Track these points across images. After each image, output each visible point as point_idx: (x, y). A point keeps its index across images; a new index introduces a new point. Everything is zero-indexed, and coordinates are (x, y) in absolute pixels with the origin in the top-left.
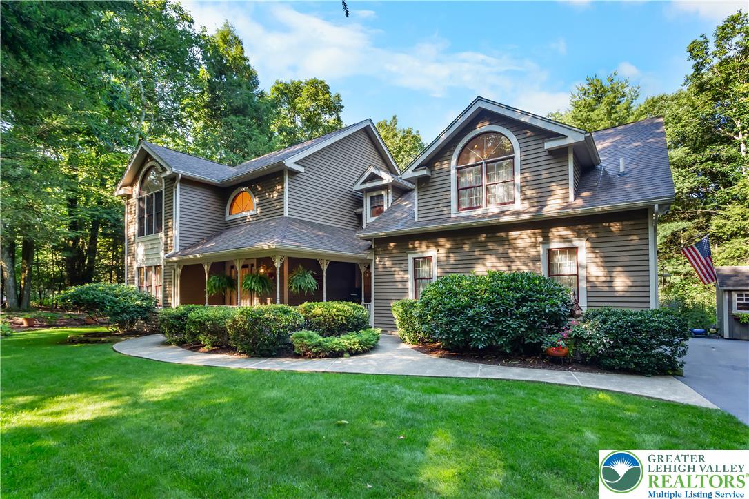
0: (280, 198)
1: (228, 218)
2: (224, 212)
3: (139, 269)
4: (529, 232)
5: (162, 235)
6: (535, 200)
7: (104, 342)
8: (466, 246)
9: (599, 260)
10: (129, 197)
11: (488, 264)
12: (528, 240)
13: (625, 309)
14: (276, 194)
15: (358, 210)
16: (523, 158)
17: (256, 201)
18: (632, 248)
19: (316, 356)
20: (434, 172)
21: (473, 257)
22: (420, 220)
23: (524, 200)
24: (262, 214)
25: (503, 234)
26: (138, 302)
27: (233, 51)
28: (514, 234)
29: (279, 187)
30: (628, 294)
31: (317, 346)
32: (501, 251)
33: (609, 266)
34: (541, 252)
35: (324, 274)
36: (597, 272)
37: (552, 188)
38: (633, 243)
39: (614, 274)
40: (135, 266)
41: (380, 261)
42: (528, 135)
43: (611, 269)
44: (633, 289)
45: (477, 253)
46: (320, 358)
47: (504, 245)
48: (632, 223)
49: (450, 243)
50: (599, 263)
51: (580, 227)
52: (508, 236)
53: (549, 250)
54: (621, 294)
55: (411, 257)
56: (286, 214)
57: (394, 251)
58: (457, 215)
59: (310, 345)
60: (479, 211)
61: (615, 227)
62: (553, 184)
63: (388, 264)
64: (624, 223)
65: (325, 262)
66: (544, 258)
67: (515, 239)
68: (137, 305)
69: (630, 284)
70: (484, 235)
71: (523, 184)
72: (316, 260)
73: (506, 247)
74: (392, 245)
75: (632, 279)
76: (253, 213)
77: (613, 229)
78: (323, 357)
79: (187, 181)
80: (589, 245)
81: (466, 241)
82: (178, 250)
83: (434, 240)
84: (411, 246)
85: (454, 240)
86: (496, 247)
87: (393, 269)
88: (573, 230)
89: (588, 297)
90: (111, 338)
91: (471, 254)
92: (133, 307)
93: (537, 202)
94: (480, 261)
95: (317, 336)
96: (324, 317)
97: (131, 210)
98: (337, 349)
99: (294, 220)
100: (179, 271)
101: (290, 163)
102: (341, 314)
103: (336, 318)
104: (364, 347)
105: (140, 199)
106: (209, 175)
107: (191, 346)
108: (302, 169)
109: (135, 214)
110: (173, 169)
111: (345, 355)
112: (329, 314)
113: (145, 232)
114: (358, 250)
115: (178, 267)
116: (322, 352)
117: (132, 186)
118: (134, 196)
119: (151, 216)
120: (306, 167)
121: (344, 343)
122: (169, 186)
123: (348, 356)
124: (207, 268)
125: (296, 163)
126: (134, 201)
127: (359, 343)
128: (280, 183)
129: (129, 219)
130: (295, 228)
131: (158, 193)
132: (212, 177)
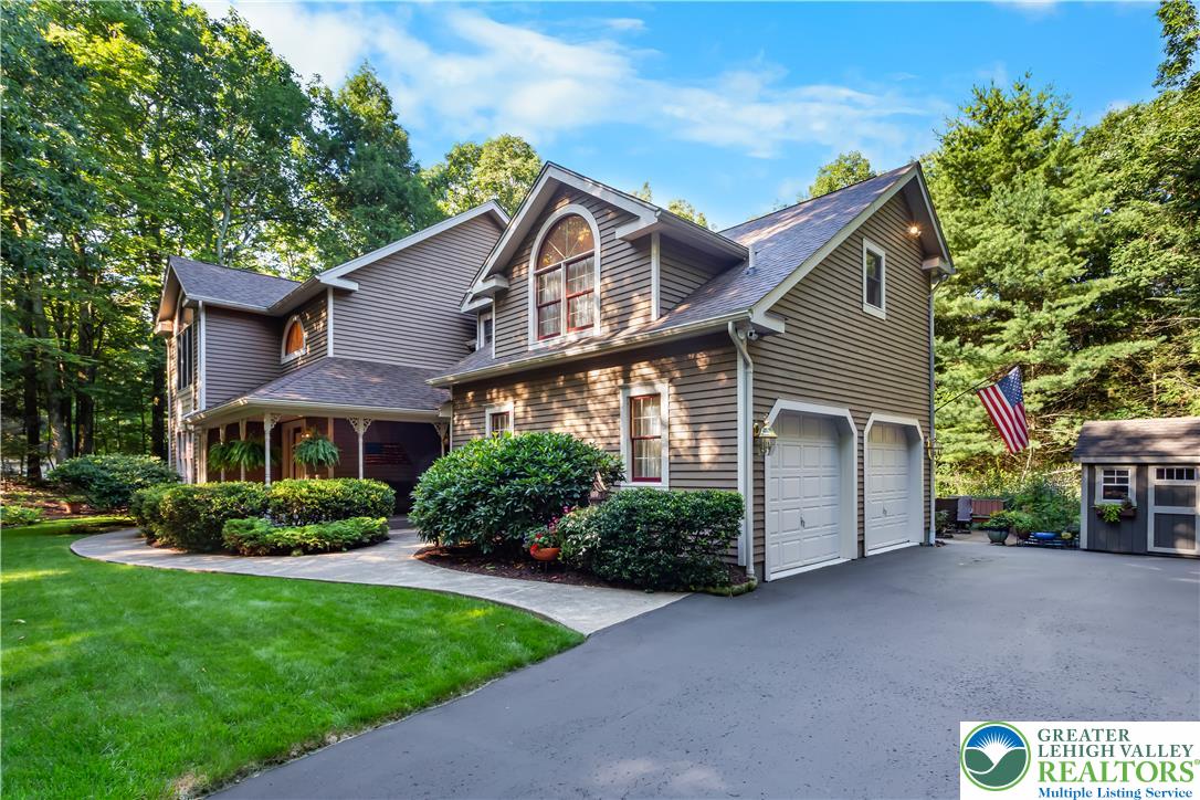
0: (325, 331)
1: (285, 359)
2: (280, 353)
3: (179, 434)
4: (609, 370)
5: (192, 387)
6: (616, 320)
8: (544, 395)
9: (683, 413)
10: (171, 334)
11: (567, 423)
12: (608, 384)
13: (710, 490)
14: (321, 324)
15: (470, 343)
16: (604, 254)
17: (306, 335)
18: (720, 393)
19: (253, 552)
20: (512, 282)
21: (551, 412)
22: (498, 355)
23: (604, 320)
24: (310, 354)
25: (581, 375)
26: (139, 480)
27: (373, 104)
28: (594, 374)
29: (324, 314)
30: (715, 467)
31: (251, 539)
32: (579, 402)
33: (694, 425)
34: (621, 402)
35: (361, 440)
36: (681, 433)
37: (635, 300)
38: (721, 384)
39: (700, 435)
40: (176, 431)
41: (458, 420)
42: (610, 217)
43: (696, 428)
44: (721, 459)
45: (555, 405)
46: (259, 555)
47: (582, 392)
48: (720, 352)
49: (527, 390)
50: (684, 418)
51: (663, 360)
52: (586, 377)
53: (631, 398)
54: (707, 467)
55: (488, 412)
56: (331, 354)
57: (472, 405)
58: (535, 348)
59: (241, 537)
60: (557, 340)
61: (702, 360)
62: (635, 294)
63: (467, 424)
64: (713, 353)
65: (361, 423)
66: (624, 412)
67: (594, 382)
69: (717, 450)
70: (562, 377)
71: (604, 295)
72: (345, 419)
73: (585, 395)
74: (470, 394)
75: (719, 442)
76: (302, 352)
77: (699, 363)
78: (263, 555)
80: (673, 390)
81: (544, 388)
82: (204, 408)
83: (510, 387)
84: (488, 397)
85: (532, 386)
86: (575, 396)
87: (471, 432)
88: (655, 366)
89: (670, 472)
91: (548, 406)
93: (619, 323)
94: (558, 418)
95: (261, 525)
96: (286, 500)
97: (173, 352)
98: (279, 544)
99: (342, 362)
100: (205, 437)
101: (331, 278)
102: (312, 495)
103: (304, 501)
104: (328, 543)
105: (179, 338)
106: (253, 300)
107: (151, 539)
108: (353, 286)
109: (176, 359)
110: (190, 295)
111: (294, 553)
112: (294, 496)
113: (182, 384)
114: (429, 405)
115: (204, 430)
116: (259, 547)
117: (172, 319)
118: (175, 334)
119: (185, 360)
120: (362, 283)
121: (293, 535)
122: (197, 319)
123: (299, 555)
124: (222, 432)
125: (343, 277)
126: (174, 340)
127: (320, 536)
128: (325, 307)
129: (171, 365)
130: (328, 373)
131: (189, 328)
132: (257, 303)
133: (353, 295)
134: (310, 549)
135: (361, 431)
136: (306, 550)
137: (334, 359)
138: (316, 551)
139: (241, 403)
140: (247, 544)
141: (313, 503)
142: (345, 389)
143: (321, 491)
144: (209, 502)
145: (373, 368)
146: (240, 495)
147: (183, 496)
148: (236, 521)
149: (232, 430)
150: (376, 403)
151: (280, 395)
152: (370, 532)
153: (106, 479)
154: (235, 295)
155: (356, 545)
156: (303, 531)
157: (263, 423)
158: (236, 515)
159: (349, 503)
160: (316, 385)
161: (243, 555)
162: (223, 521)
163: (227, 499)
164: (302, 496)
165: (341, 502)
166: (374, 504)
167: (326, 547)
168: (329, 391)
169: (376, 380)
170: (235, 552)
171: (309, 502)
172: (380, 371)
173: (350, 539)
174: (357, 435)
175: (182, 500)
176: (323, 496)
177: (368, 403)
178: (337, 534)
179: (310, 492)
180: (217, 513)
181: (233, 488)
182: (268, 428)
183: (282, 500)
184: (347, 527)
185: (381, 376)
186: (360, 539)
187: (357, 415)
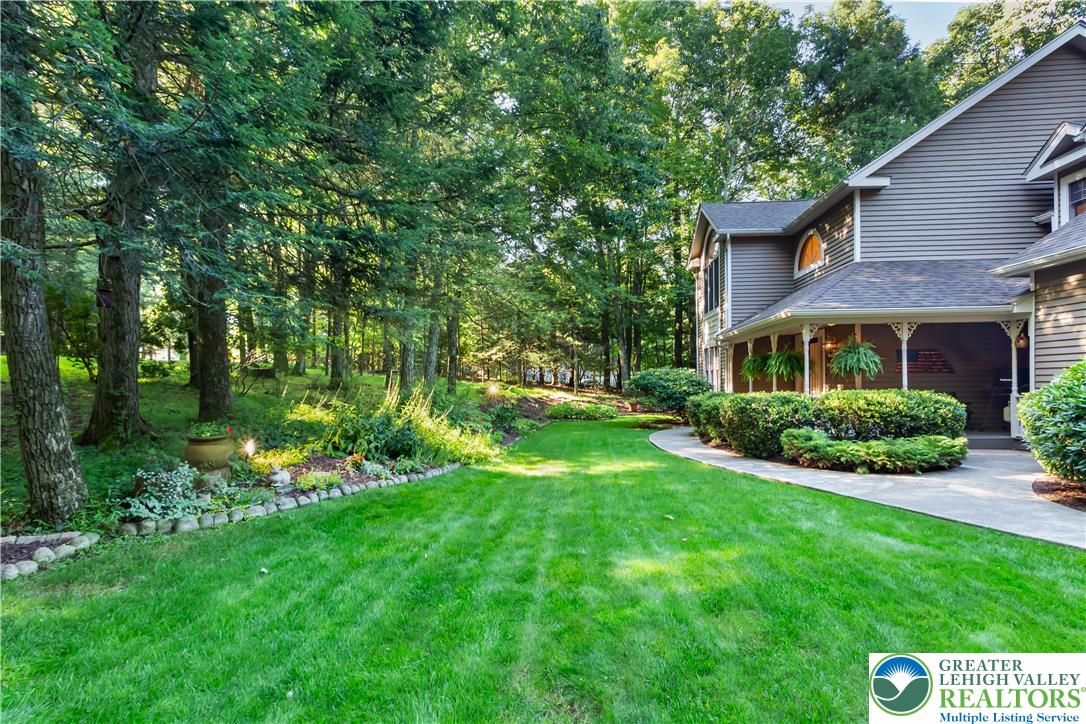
0: (850, 237)
1: (798, 274)
2: (793, 269)
3: (706, 350)
5: (719, 309)
7: (660, 429)
10: (698, 269)
14: (845, 231)
15: (1042, 218)
17: (824, 246)
19: (813, 464)
24: (832, 263)
26: (685, 388)
29: (848, 220)
31: (811, 451)
35: (904, 347)
40: (704, 347)
41: (1047, 314)
46: (818, 467)
56: (858, 258)
57: (1080, 293)
59: (801, 448)
63: (1067, 319)
65: (906, 327)
68: (685, 391)
74: (1073, 278)
76: (820, 263)
78: (823, 468)
79: (739, 240)
82: (730, 327)
87: (1077, 328)
90: (666, 425)
92: (680, 393)
95: (819, 437)
96: (842, 411)
97: (700, 284)
98: (842, 459)
99: (871, 265)
100: (731, 351)
101: (859, 179)
102: (872, 408)
103: (862, 414)
104: (899, 463)
105: (705, 271)
106: (769, 224)
107: (706, 439)
108: (884, 182)
109: (703, 289)
110: (721, 231)
111: (859, 470)
112: (850, 408)
113: (709, 308)
114: (994, 299)
115: (730, 345)
116: (820, 460)
117: (699, 256)
118: (702, 268)
119: (712, 289)
120: (894, 176)
121: (857, 451)
122: (723, 250)
123: (864, 473)
124: (750, 346)
125: (873, 175)
126: (701, 273)
127: (889, 455)
128: (851, 213)
129: (699, 295)
130: (859, 278)
131: (716, 261)
132: (773, 226)
133: (883, 192)
134: (877, 467)
135: (905, 336)
136: (871, 468)
137: (862, 264)
138: (884, 470)
139: (784, 316)
140: (807, 456)
141: (872, 416)
142: (884, 292)
143: (881, 404)
144: (766, 411)
145: (908, 267)
146: (792, 406)
147: (743, 405)
148: (795, 431)
149: (762, 343)
150: (924, 303)
151: (820, 305)
152: (949, 454)
153: (664, 387)
154: (754, 223)
155: (932, 468)
156: (869, 448)
157: (801, 334)
158: (792, 425)
159: (914, 418)
160: (854, 293)
161: (802, 466)
162: (780, 431)
163: (782, 408)
164: (859, 408)
165: (906, 416)
166: (944, 420)
167: (896, 466)
168: (867, 295)
169: (915, 279)
170: (794, 461)
171: (869, 414)
172: (917, 269)
173: (924, 461)
174: (899, 342)
175: (741, 409)
176: (884, 409)
177: (915, 304)
178: (909, 456)
179: (868, 405)
180: (774, 422)
181: (785, 398)
182: (807, 337)
183: (837, 412)
184: (919, 444)
185: (920, 274)
186: (937, 462)
187: (899, 320)
